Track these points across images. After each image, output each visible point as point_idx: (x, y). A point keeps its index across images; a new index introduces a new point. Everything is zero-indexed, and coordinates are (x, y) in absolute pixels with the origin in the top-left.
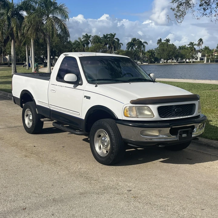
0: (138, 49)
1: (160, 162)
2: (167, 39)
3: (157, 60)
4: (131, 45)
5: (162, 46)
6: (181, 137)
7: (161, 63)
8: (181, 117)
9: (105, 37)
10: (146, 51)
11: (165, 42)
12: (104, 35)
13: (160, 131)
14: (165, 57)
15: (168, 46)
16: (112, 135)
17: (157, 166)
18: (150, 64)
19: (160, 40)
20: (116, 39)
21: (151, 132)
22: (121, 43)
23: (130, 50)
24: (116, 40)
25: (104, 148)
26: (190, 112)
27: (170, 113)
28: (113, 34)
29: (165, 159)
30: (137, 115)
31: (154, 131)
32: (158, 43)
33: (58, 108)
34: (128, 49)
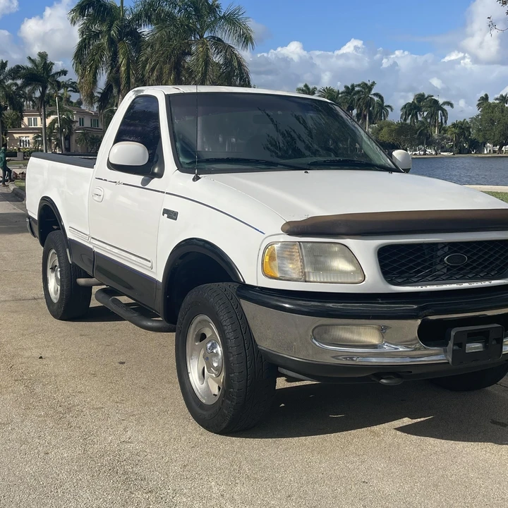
0: (429, 120)
1: (398, 429)
2: (502, 96)
3: (476, 146)
4: (411, 109)
5: (490, 111)
6: (459, 353)
7: (486, 152)
8: (466, 285)
9: (349, 91)
10: (449, 123)
11: (498, 102)
12: (347, 87)
13: (382, 330)
14: (496, 139)
15: (503, 112)
16: (228, 337)
17: (383, 445)
18: (456, 155)
19: (486, 98)
20: (376, 95)
21: (352, 332)
22: (389, 106)
23: (408, 121)
24: (376, 99)
25: (212, 378)
26: (502, 268)
27: (425, 268)
28: (369, 84)
29: (419, 420)
30: (304, 274)
31: (362, 329)
32: (478, 105)
33: (108, 247)
34: (405, 120)
